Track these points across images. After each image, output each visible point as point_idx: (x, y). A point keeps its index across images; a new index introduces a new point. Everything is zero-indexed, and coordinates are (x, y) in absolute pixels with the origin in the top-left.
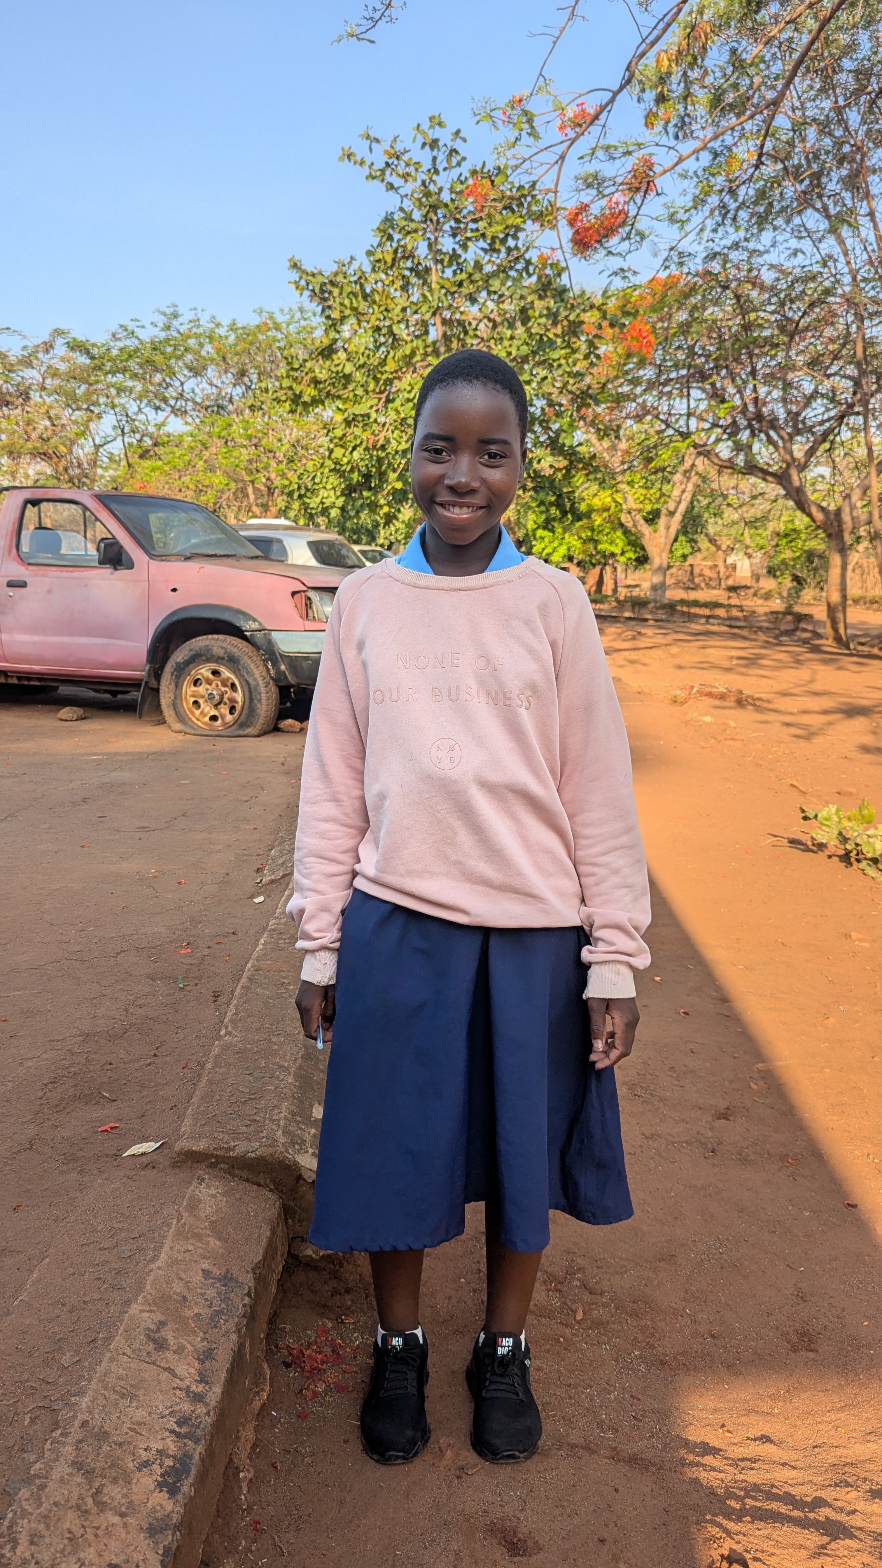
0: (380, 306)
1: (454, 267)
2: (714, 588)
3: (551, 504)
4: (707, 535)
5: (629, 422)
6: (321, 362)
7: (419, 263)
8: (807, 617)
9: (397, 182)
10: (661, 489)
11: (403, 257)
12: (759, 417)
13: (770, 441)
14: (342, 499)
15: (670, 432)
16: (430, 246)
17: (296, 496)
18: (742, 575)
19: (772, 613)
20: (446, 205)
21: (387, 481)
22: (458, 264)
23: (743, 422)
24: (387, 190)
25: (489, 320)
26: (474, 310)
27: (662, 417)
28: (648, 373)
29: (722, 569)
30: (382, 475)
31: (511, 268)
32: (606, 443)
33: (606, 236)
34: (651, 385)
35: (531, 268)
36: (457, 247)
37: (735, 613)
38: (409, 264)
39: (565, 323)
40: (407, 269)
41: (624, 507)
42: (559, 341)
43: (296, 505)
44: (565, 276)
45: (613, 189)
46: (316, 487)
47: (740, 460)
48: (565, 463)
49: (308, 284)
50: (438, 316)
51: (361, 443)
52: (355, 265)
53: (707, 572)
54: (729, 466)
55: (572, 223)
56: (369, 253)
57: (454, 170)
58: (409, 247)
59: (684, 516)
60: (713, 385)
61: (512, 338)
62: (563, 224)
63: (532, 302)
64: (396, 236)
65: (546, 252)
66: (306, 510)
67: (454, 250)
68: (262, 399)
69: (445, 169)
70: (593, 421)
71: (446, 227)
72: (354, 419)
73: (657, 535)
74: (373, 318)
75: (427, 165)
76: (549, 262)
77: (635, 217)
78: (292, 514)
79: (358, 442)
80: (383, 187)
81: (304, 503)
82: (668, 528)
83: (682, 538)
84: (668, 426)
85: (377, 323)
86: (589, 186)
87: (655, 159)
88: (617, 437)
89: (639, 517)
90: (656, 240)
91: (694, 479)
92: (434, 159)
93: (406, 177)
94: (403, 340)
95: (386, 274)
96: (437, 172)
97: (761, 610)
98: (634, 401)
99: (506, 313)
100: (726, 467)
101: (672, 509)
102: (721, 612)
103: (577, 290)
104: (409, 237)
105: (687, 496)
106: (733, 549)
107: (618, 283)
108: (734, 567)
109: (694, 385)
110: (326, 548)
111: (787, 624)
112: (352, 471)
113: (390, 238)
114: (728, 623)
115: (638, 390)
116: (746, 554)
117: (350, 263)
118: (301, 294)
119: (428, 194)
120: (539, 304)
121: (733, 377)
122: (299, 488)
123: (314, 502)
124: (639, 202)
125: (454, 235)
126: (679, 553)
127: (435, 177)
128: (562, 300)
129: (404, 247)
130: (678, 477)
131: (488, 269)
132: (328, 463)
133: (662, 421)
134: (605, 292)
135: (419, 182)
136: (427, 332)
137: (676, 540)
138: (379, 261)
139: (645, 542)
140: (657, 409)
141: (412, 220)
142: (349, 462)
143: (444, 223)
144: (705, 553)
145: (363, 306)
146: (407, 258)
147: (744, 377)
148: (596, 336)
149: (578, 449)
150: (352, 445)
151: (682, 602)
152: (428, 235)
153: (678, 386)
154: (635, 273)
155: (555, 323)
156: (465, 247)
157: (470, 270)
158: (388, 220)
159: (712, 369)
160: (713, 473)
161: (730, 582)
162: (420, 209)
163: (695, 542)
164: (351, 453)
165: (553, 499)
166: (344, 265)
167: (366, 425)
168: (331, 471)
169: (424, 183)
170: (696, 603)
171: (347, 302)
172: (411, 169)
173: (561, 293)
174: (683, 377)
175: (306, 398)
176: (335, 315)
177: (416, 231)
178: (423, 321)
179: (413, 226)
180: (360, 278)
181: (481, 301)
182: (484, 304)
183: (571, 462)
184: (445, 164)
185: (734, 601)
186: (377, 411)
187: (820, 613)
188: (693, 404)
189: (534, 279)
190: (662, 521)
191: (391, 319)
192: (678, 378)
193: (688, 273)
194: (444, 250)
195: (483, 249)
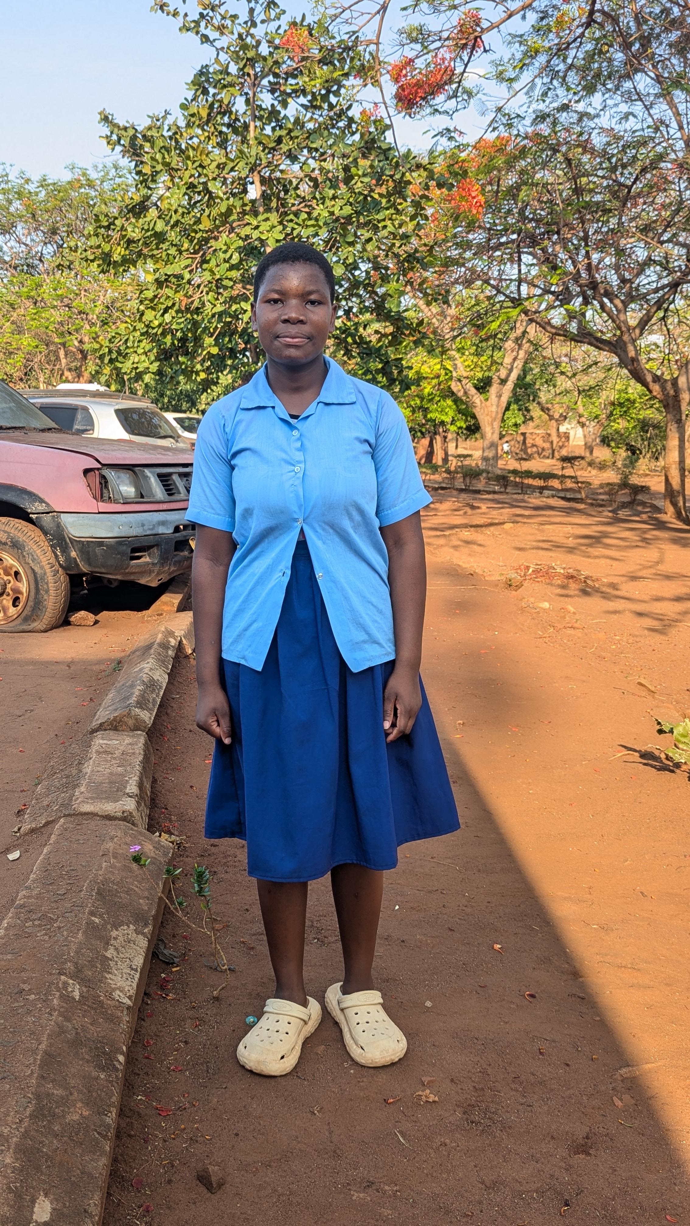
0: (194, 162)
1: (273, 124)
2: (548, 458)
3: (378, 371)
4: (539, 403)
5: (459, 287)
6: (133, 220)
7: (237, 119)
8: (644, 489)
9: (213, 35)
10: (492, 356)
11: (219, 113)
12: (593, 285)
13: (603, 306)
14: (157, 364)
15: (501, 298)
16: (247, 102)
17: (106, 360)
18: (575, 443)
19: (609, 484)
20: (265, 59)
21: (202, 346)
22: (277, 121)
23: (575, 289)
24: (202, 43)
25: (311, 179)
26: (296, 167)
27: (492, 282)
28: (477, 237)
29: (555, 439)
30: (197, 340)
31: (333, 127)
32: (435, 309)
33: (432, 93)
34: (482, 250)
35: (354, 126)
36: (276, 103)
37: (569, 484)
38: (226, 120)
39: (391, 184)
40: (223, 124)
41: (454, 374)
42: (384, 201)
43: (107, 370)
44: (388, 134)
45: (438, 44)
46: (128, 351)
47: (573, 327)
48: (390, 329)
49: (119, 139)
50: (255, 173)
51: (174, 304)
52: (170, 120)
53: (539, 442)
54: (561, 333)
55: (396, 80)
56: (184, 107)
57: (272, 23)
58: (226, 102)
59: (516, 386)
60: (544, 250)
61: (334, 198)
62: (386, 80)
63: (355, 160)
64: (212, 91)
65: (369, 106)
66: (117, 375)
67: (273, 105)
68: (70, 258)
69: (263, 22)
70: (421, 284)
71: (265, 82)
72: (166, 280)
73: (488, 403)
74: (187, 174)
75: (244, 17)
76: (372, 118)
77: (462, 74)
78: (103, 379)
79: (170, 305)
80: (197, 39)
81: (116, 368)
82: (499, 396)
83: (514, 407)
84: (499, 292)
85: (192, 179)
86: (415, 41)
87: (482, 14)
88: (446, 302)
89: (470, 387)
90: (484, 98)
91: (526, 346)
92: (252, 11)
93: (221, 29)
94: (218, 197)
95: (203, 130)
96: (254, 25)
97: (596, 482)
98: (463, 265)
99: (329, 171)
100: (559, 335)
101: (503, 376)
102: (555, 483)
103: (403, 150)
104: (225, 91)
105: (519, 364)
106: (566, 418)
107: (444, 143)
108: (567, 436)
109: (526, 250)
110: (135, 417)
111: (623, 496)
112: (164, 334)
113: (205, 92)
114: (562, 494)
115: (468, 254)
116: (579, 422)
117: (165, 117)
118: (113, 149)
119: (245, 47)
120: (364, 163)
121: (564, 242)
122: (110, 352)
123: (126, 367)
124: (466, 59)
125: (273, 91)
126: (511, 422)
127: (252, 31)
128: (387, 159)
129: (221, 101)
130: (509, 344)
131: (310, 126)
132: (140, 326)
133: (493, 287)
134: (431, 152)
135: (236, 36)
136: (245, 191)
137: (507, 409)
138: (193, 115)
139: (477, 412)
140: (487, 274)
141: (228, 74)
142: (160, 325)
143: (263, 77)
144: (537, 422)
145: (175, 161)
146: (224, 114)
147: (575, 242)
148: (423, 197)
149: (406, 314)
150: (164, 307)
151: (515, 472)
152: (246, 90)
153: (508, 251)
154: (461, 133)
155: (379, 184)
156: (285, 104)
157: (290, 126)
158: (203, 72)
159: (543, 234)
160: (545, 339)
161: (564, 452)
162: (237, 63)
163: (528, 410)
164: (163, 315)
165: (380, 366)
166: (158, 120)
167: (179, 285)
168: (142, 334)
169: (240, 36)
170: (528, 474)
171: (159, 157)
172: (228, 22)
173: (386, 152)
174: (513, 241)
175: (116, 257)
176: (147, 170)
177: (232, 85)
178: (240, 179)
179: (229, 79)
180: (176, 133)
181: (303, 159)
182: (304, 163)
183: (398, 328)
184: (263, 17)
185: (569, 472)
186: (191, 272)
187: (657, 485)
188: (524, 269)
189: (357, 137)
190: (494, 390)
191: (206, 175)
192: (507, 243)
193: (518, 135)
194: (264, 106)
195: (302, 105)
